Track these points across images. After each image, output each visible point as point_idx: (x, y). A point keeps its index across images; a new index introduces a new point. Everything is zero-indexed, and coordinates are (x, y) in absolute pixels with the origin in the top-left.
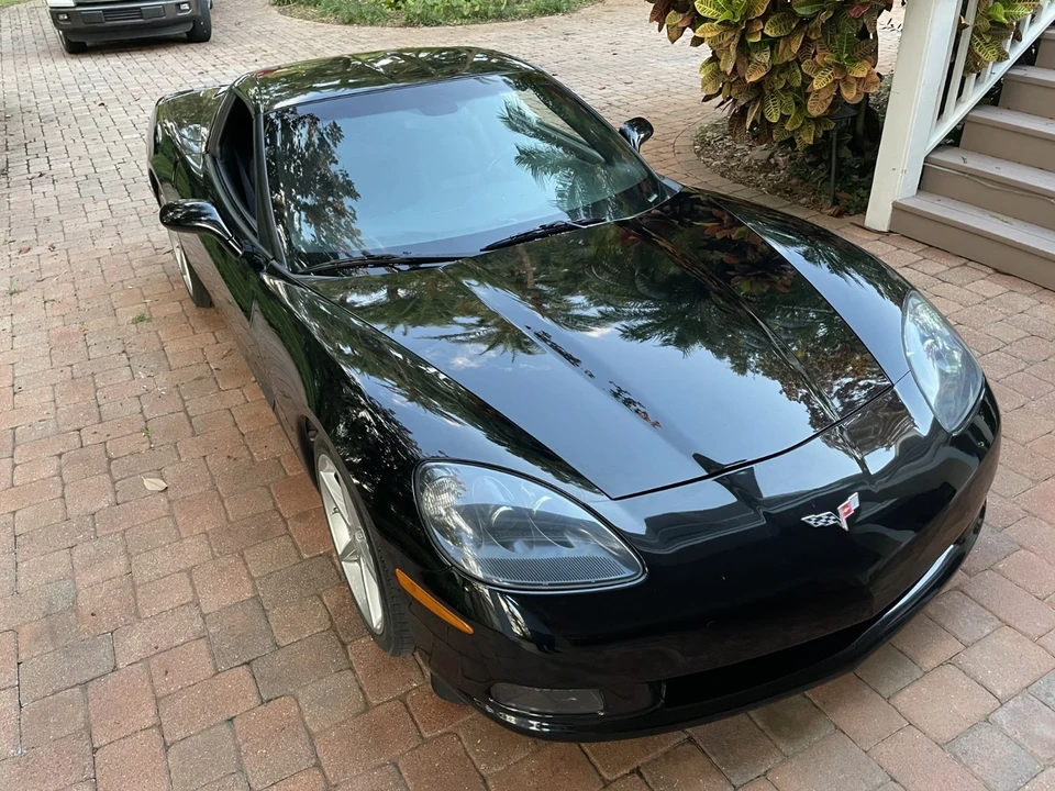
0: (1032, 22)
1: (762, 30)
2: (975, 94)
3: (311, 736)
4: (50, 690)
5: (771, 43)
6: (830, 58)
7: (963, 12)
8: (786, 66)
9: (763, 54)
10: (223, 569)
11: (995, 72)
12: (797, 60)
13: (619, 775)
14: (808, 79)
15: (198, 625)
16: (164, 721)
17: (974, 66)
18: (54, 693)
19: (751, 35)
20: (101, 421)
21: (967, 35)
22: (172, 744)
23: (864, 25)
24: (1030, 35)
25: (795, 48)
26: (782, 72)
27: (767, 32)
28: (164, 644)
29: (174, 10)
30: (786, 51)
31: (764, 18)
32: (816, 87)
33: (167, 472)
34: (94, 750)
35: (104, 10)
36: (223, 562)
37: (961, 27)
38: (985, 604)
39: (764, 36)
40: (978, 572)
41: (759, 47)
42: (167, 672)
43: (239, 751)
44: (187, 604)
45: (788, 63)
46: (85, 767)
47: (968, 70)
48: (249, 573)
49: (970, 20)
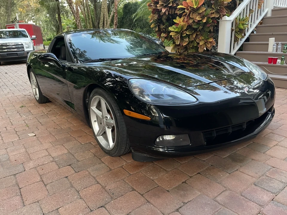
0: (247, 32)
1: (186, 33)
2: (237, 48)
3: (94, 178)
4: (3, 177)
5: (188, 36)
6: (203, 38)
7: (232, 27)
8: (192, 42)
9: (186, 39)
10: (57, 148)
11: (241, 43)
12: (195, 40)
13: (194, 175)
14: (198, 44)
15: (52, 159)
16: (44, 180)
17: (236, 40)
18: (4, 178)
19: (183, 34)
20: (12, 125)
21: (234, 32)
22: (47, 184)
23: (210, 30)
24: (247, 35)
25: (194, 36)
26: (191, 43)
27: (187, 33)
28: (41, 164)
29: (27, 54)
30: (192, 38)
31: (186, 30)
32: (201, 45)
33: (35, 132)
34: (20, 189)
35: (7, 54)
36: (57, 147)
37: (232, 30)
38: (280, 134)
39: (186, 34)
40: (274, 130)
41: (185, 37)
42: (43, 170)
43: (71, 183)
44: (47, 156)
45: (193, 41)
46: (17, 193)
47: (235, 41)
48: (66, 148)
49: (234, 28)
